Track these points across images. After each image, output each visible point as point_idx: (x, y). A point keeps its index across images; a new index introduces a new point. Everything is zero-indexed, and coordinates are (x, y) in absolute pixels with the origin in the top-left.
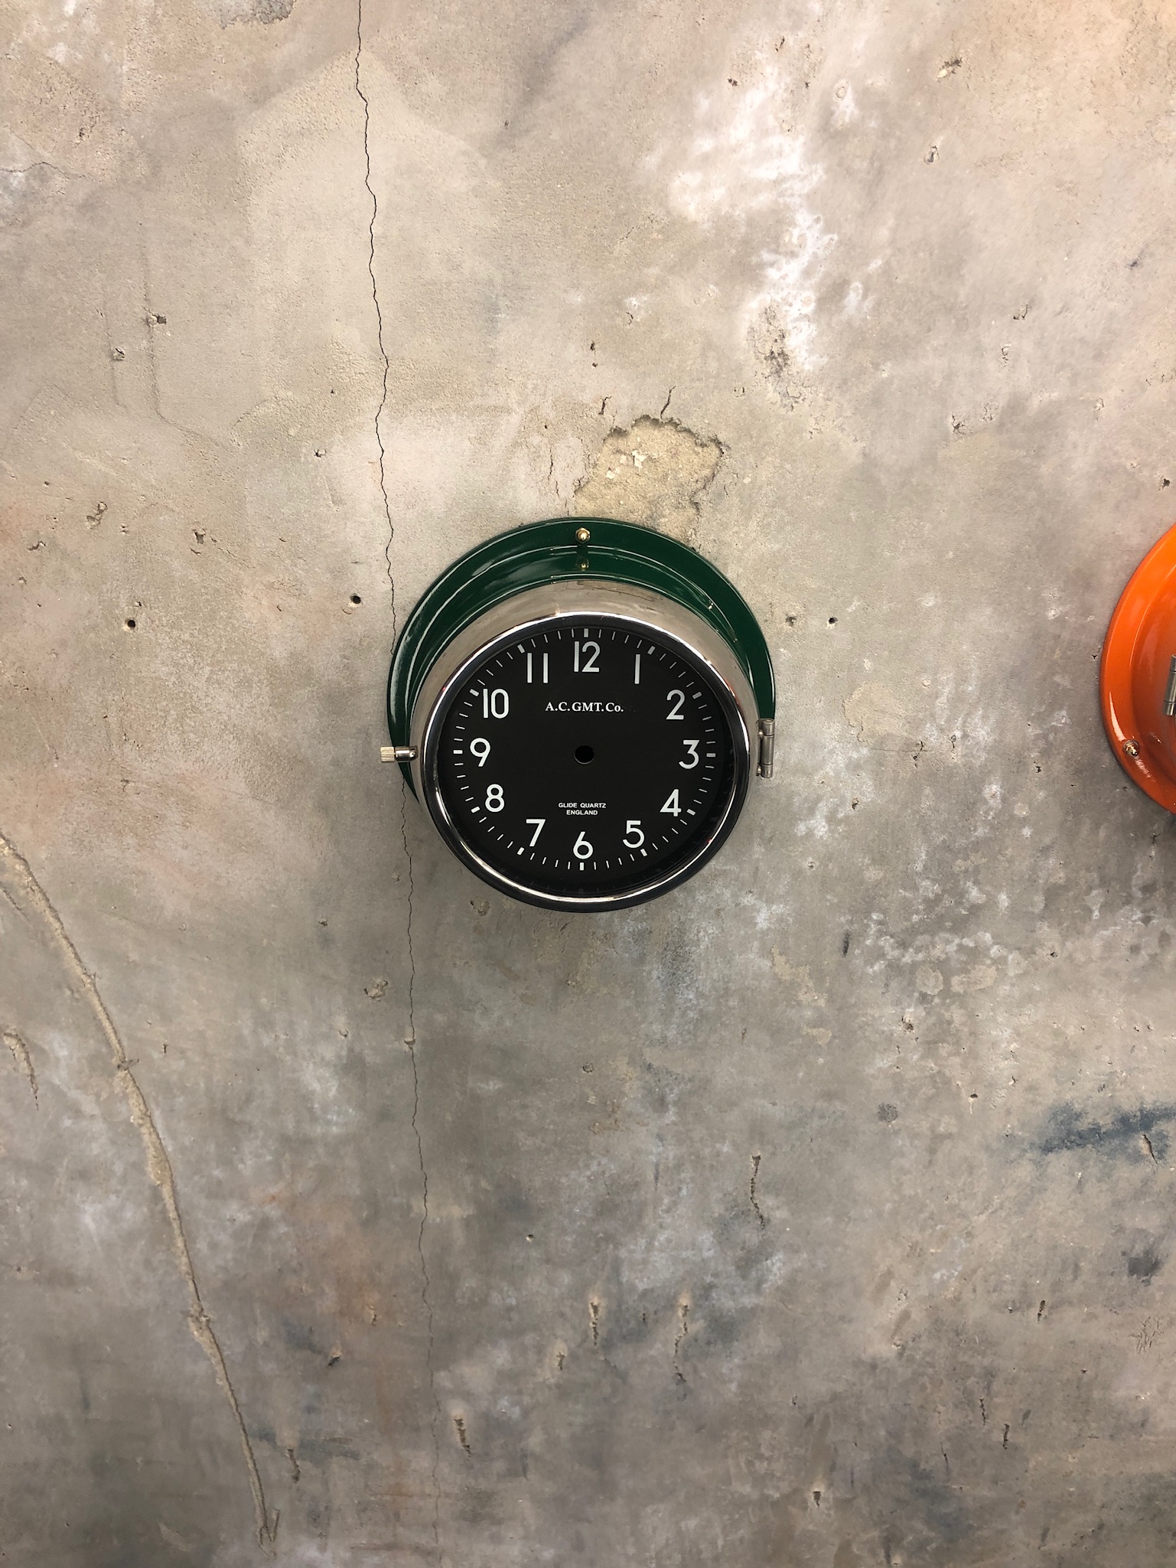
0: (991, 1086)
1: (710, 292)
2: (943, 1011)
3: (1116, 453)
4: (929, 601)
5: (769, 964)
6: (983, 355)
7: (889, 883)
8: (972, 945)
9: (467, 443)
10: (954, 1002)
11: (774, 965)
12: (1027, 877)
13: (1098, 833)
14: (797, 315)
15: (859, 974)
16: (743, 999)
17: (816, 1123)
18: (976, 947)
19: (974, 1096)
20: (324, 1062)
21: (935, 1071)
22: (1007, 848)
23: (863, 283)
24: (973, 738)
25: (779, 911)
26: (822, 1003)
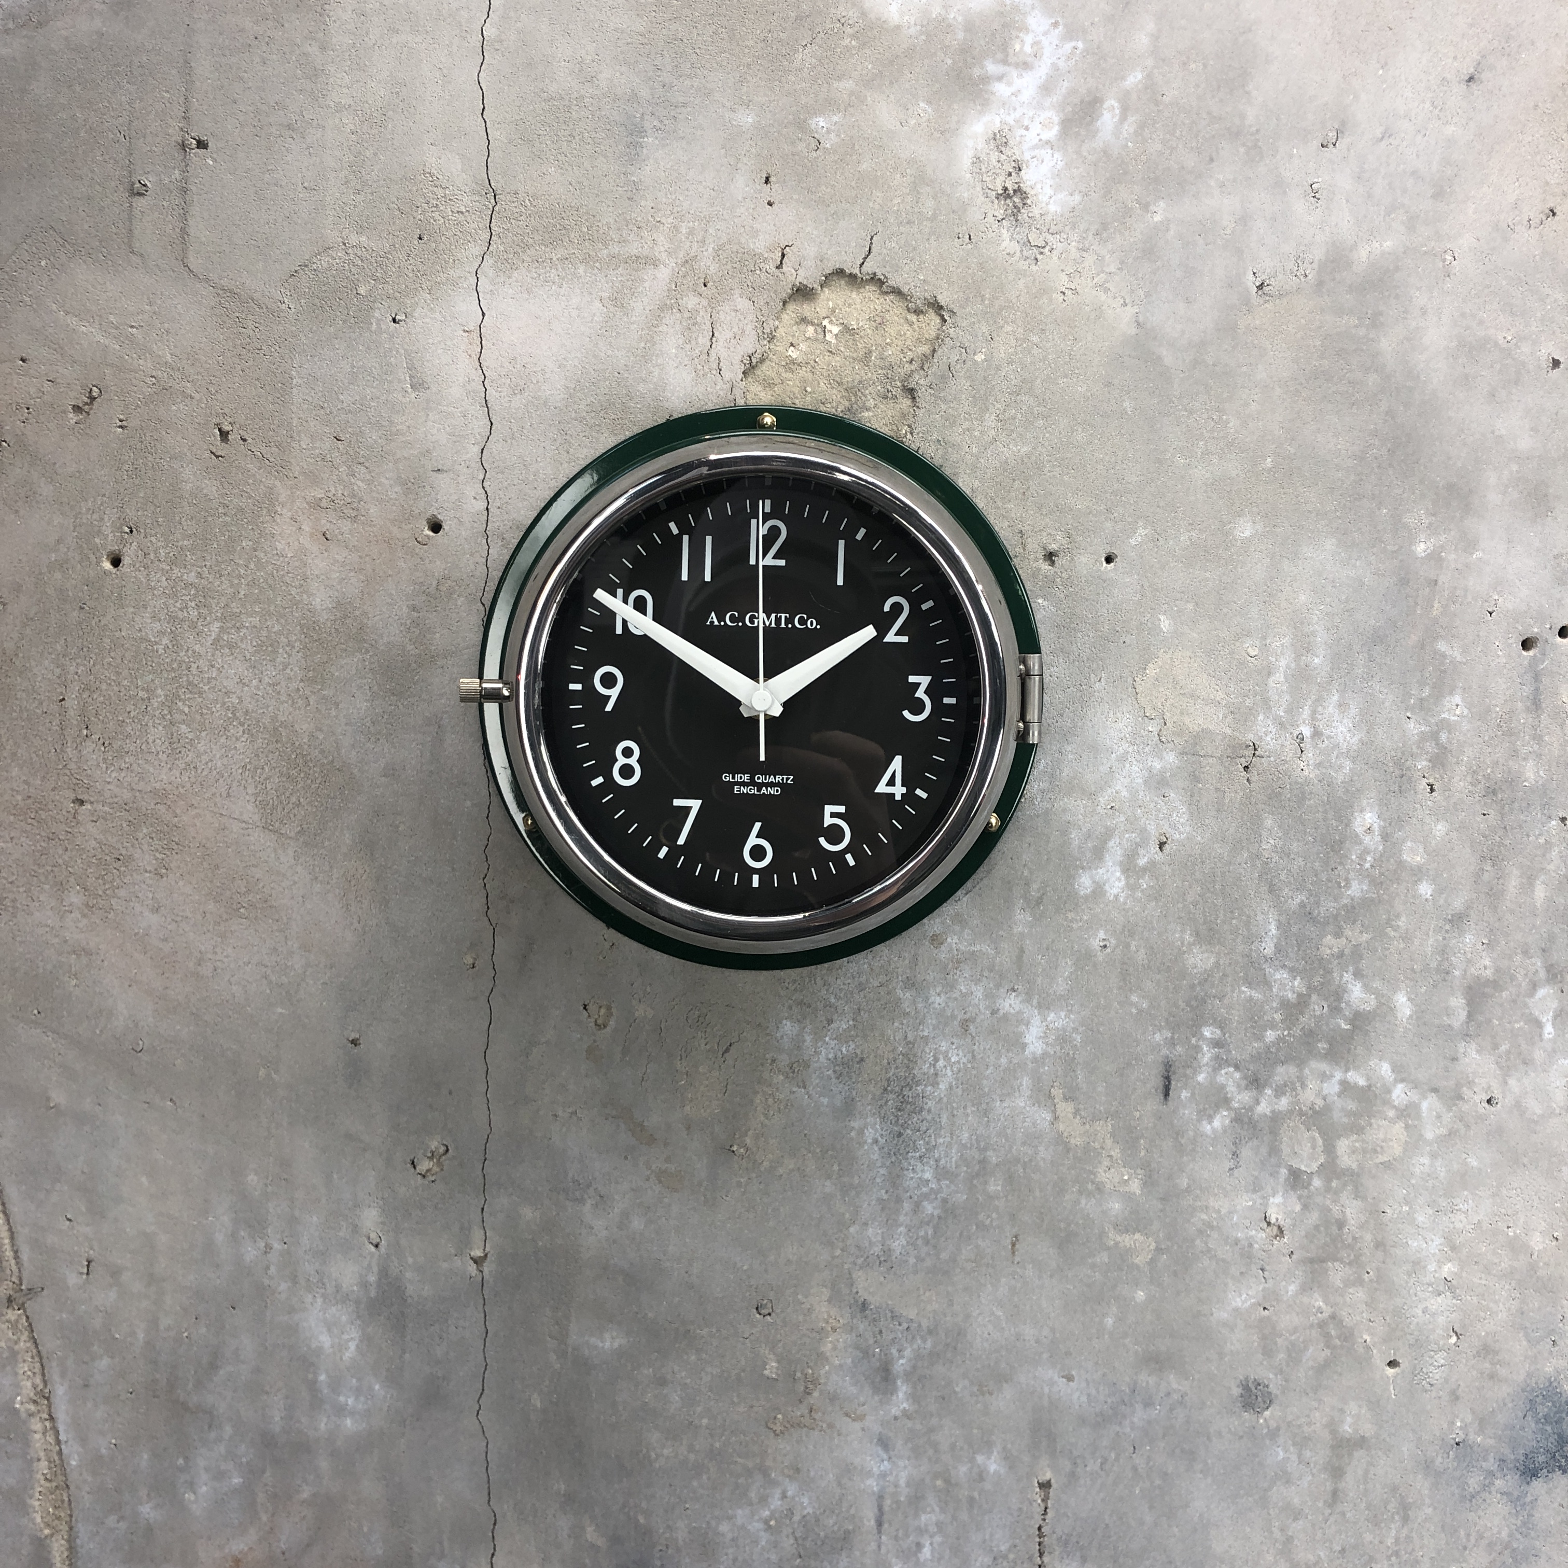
0: (1419, 1345)
1: (920, 111)
2: (1328, 1202)
3: (1481, 322)
4: (1245, 529)
5: (1049, 1117)
6: (1285, 192)
7: (1225, 975)
8: (1362, 1082)
9: (598, 304)
10: (1345, 1185)
11: (1056, 1118)
12: (1434, 965)
13: (1533, 891)
14: (1036, 141)
15: (1191, 1133)
16: (1010, 1179)
17: (1139, 1415)
18: (1369, 1086)
19: (1392, 1364)
20: (340, 1297)
21: (1325, 1315)
22: (1398, 916)
23: (1119, 101)
24: (1329, 737)
25: (1059, 1024)
26: (1135, 1187)
